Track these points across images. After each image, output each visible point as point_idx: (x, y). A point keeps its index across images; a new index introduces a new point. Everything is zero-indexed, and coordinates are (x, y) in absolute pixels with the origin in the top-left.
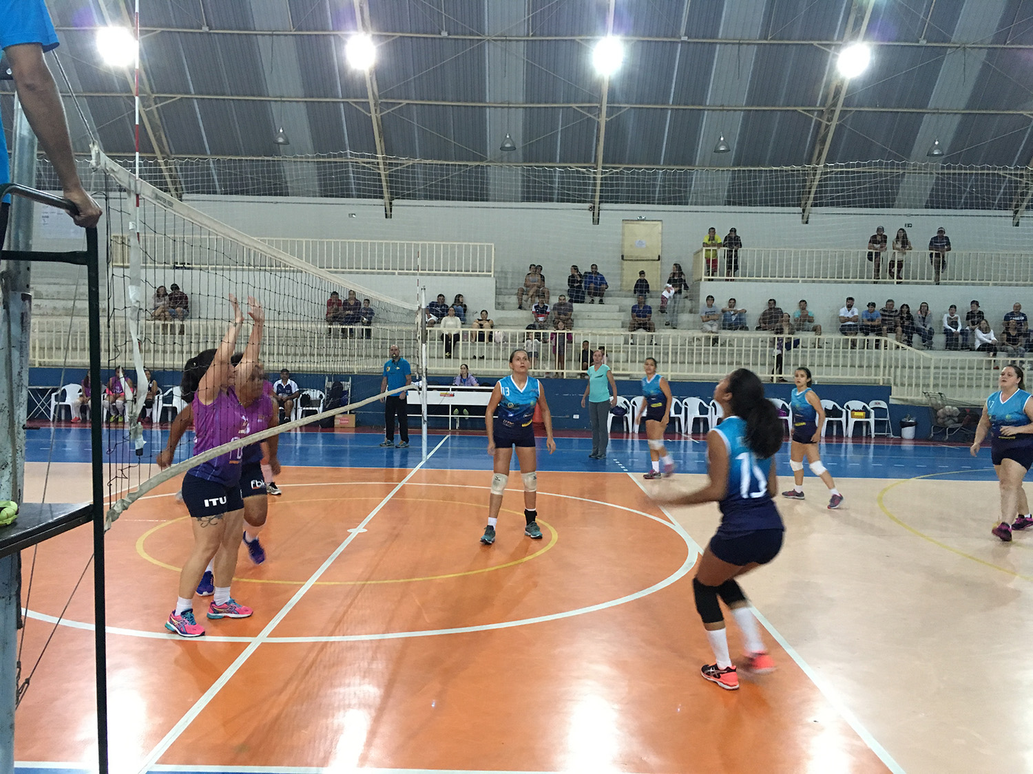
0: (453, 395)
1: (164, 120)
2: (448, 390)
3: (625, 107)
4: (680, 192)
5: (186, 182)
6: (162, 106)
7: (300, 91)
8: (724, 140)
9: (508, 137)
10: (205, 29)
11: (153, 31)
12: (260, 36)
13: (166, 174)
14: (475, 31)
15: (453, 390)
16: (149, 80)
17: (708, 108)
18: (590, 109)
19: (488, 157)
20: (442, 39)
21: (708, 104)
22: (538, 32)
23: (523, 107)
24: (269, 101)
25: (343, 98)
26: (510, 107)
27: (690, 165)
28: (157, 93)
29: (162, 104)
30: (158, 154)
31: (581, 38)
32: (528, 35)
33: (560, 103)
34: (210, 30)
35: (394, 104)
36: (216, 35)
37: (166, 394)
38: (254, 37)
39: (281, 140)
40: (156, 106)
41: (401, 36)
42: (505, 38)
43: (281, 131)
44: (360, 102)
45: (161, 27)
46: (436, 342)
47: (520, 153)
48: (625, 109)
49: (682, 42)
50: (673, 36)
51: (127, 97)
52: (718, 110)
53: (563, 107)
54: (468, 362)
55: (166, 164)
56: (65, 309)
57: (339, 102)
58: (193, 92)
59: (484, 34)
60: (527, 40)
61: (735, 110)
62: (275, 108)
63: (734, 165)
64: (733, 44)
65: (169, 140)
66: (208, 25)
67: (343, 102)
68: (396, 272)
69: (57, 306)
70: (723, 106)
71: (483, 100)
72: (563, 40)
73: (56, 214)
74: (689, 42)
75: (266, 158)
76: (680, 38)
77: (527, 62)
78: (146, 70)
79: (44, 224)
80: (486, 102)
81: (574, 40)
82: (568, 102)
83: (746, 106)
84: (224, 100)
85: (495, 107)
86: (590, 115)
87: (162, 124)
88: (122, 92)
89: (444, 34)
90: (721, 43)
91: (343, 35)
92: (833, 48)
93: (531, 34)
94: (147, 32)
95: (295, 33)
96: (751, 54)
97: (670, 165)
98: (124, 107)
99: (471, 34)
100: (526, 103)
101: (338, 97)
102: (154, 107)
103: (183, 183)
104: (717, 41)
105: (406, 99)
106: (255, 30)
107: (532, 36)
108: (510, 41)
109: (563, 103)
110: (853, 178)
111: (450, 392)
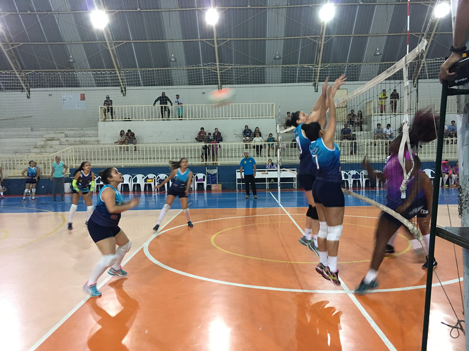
0: (268, 173)
1: (118, 53)
2: (265, 171)
3: (331, 37)
4: (355, 75)
5: (127, 82)
6: (117, 47)
7: (181, 37)
8: (379, 49)
9: (277, 53)
10: (139, 9)
11: (114, 12)
12: (164, 12)
13: (119, 78)
14: (263, 4)
15: (267, 171)
16: (112, 35)
17: (370, 35)
18: (315, 38)
19: (266, 63)
20: (247, 9)
21: (370, 33)
22: (292, 3)
23: (284, 39)
24: (167, 42)
25: (200, 39)
26: (277, 39)
27: (360, 62)
28: (115, 41)
29: (117, 46)
30: (116, 69)
31: (313, 5)
32: (288, 5)
33: (300, 36)
34: (141, 10)
35: (224, 40)
36: (143, 13)
37: (134, 178)
38: (161, 13)
39: (173, 60)
40: (116, 46)
41: (228, 9)
42: (277, 7)
43: (173, 55)
44: (208, 40)
45: (118, 10)
46: (252, 149)
47: (281, 60)
48: (332, 38)
49: (360, 5)
50: (356, 2)
51: (102, 43)
52: (375, 36)
53: (302, 38)
54: (271, 158)
55: (120, 73)
56: (79, 141)
57: (198, 41)
58: (132, 39)
59: (267, 5)
60: (287, 7)
61: (383, 36)
62: (169, 45)
63: (381, 62)
64: (384, 5)
65: (120, 63)
66: (140, 8)
67: (200, 41)
68: (230, 118)
69: (76, 140)
70: (377, 34)
71: (265, 37)
72: (304, 7)
73: (69, 99)
74: (363, 5)
75: (164, 69)
76: (359, 3)
77: (286, 17)
78: (110, 30)
79: (63, 103)
80: (266, 37)
81: (309, 6)
82: (305, 36)
83: (388, 33)
84: (146, 42)
85: (271, 40)
86: (315, 41)
87: (117, 55)
88: (99, 41)
89: (249, 6)
90: (378, 5)
91: (202, 9)
92: (430, 4)
93: (289, 4)
94: (112, 12)
95: (180, 9)
96: (391, 9)
97: (351, 62)
98: (100, 48)
99: (261, 6)
100: (285, 37)
101: (198, 39)
102: (114, 48)
103: (126, 82)
104: (376, 4)
105: (230, 38)
106: (161, 9)
107: (290, 5)
108: (279, 8)
109: (302, 36)
110: (436, 66)
111: (266, 172)
